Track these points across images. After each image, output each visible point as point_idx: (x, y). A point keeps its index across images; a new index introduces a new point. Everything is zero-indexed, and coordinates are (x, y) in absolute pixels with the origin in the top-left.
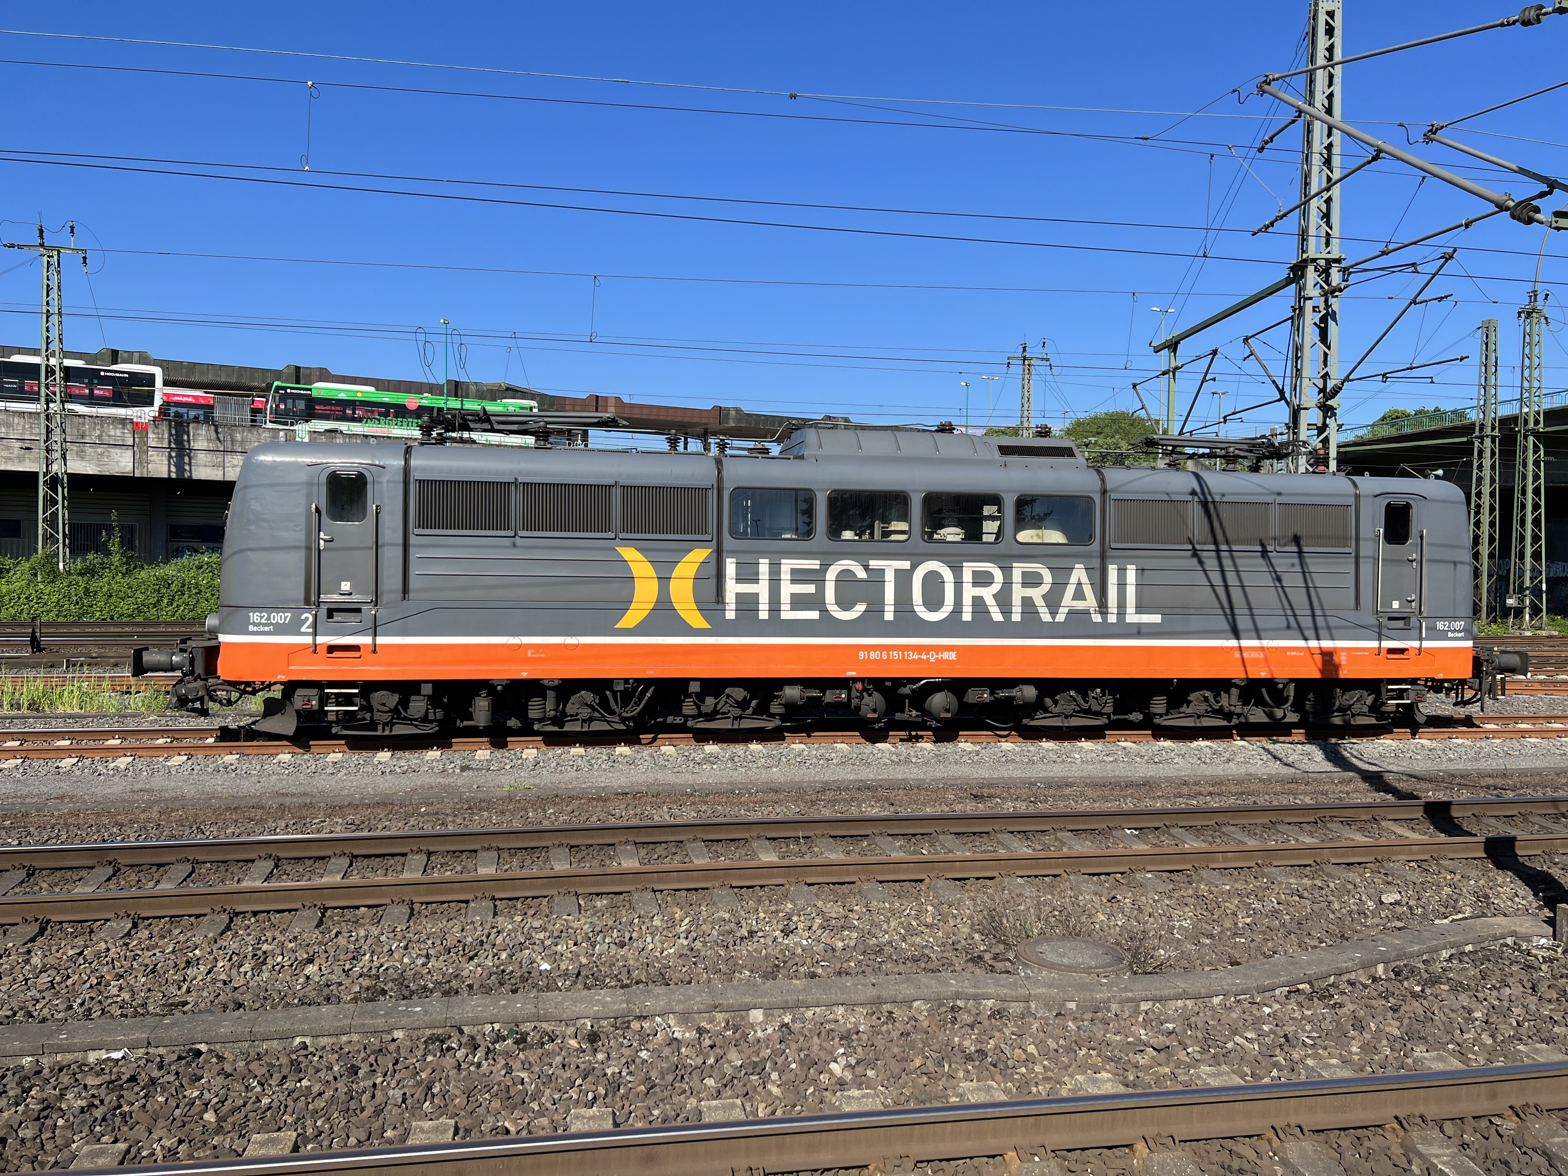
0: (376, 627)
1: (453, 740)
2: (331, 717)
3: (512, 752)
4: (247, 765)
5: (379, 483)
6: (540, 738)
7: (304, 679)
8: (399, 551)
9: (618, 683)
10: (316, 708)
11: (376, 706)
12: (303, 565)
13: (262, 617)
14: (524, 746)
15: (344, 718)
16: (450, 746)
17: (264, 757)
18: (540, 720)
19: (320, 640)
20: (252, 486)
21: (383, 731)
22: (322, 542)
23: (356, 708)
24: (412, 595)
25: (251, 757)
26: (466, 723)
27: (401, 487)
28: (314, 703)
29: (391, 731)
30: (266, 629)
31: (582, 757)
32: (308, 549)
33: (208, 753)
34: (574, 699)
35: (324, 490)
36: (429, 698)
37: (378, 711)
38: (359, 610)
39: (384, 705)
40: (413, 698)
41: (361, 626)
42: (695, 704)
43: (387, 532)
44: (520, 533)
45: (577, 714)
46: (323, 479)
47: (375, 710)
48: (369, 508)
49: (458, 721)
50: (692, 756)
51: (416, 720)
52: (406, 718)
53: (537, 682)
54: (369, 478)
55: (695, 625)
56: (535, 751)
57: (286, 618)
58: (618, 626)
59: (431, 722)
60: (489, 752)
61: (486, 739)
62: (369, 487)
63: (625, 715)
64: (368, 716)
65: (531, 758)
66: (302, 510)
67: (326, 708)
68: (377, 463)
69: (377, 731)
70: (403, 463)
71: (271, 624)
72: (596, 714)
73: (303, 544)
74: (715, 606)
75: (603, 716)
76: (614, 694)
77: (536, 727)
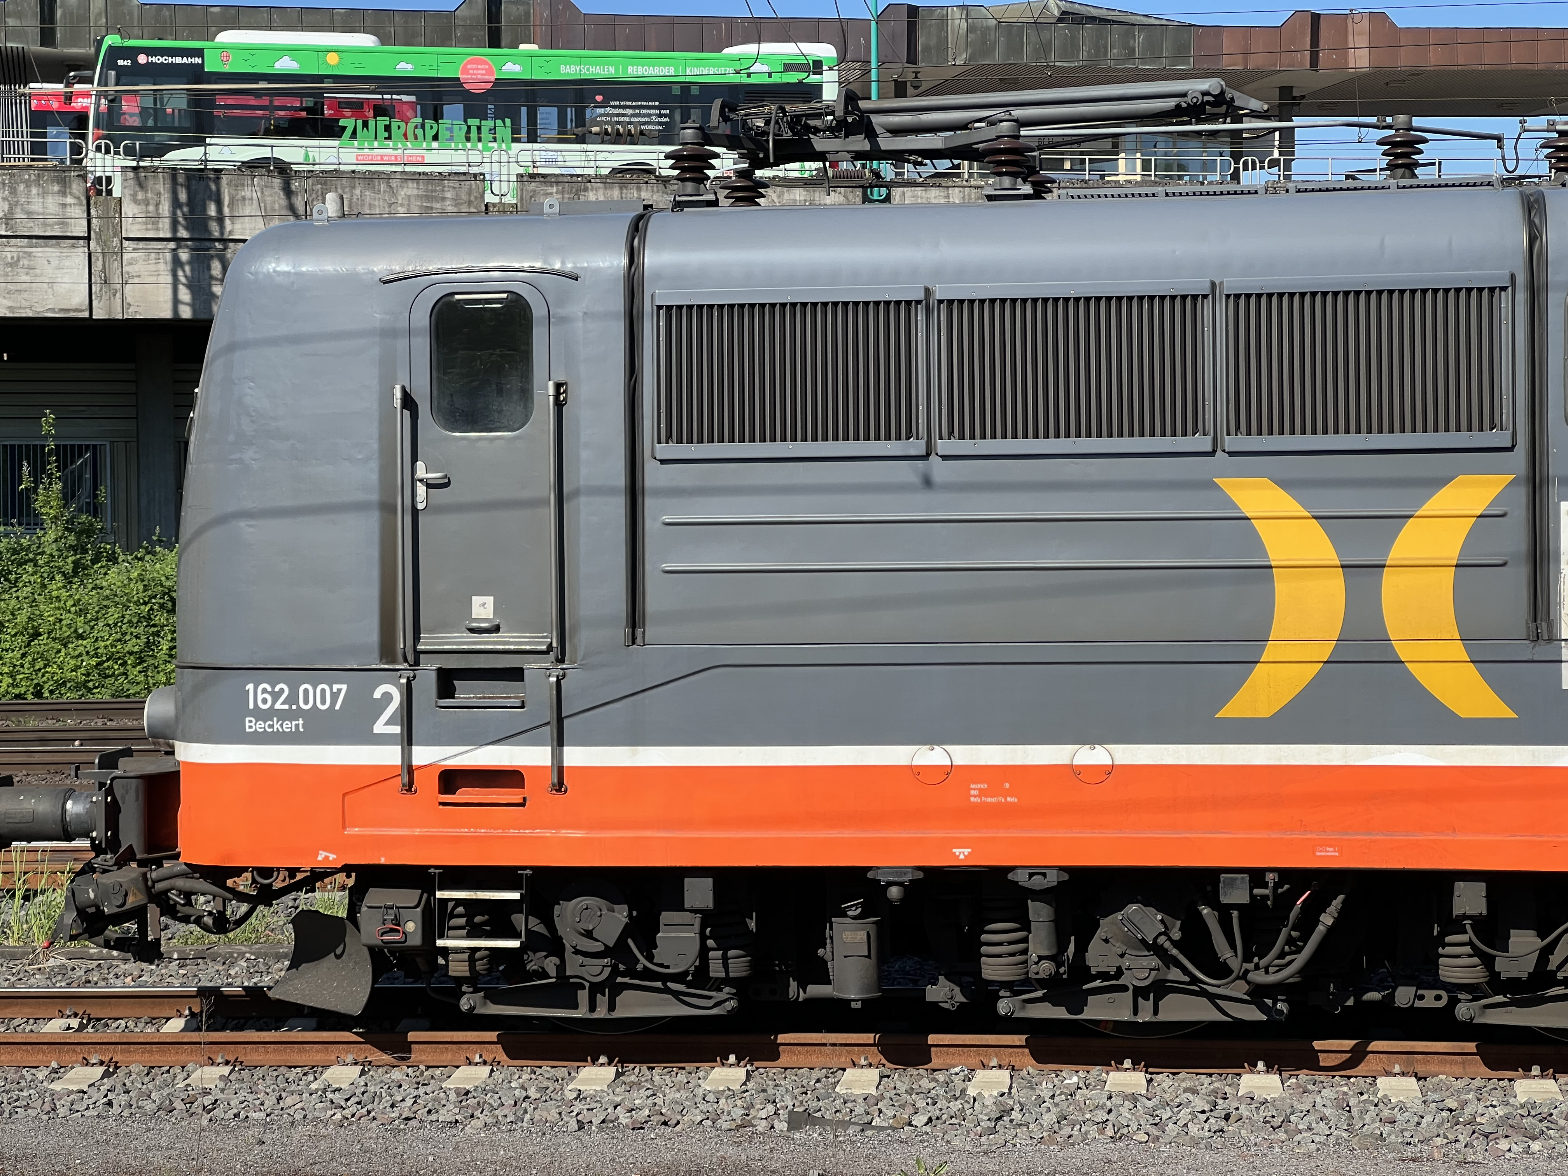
0: (560, 720)
1: (782, 1038)
2: (458, 968)
3: (941, 1077)
4: (242, 1094)
5: (564, 320)
6: (1019, 1039)
7: (383, 861)
8: (618, 506)
9: (1231, 883)
10: (416, 940)
11: (571, 939)
12: (375, 552)
13: (276, 696)
14: (974, 1061)
15: (490, 970)
16: (772, 1053)
17: (292, 1074)
18: (1015, 988)
19: (422, 755)
20: (245, 345)
21: (592, 1008)
22: (421, 489)
23: (515, 944)
24: (652, 631)
25: (259, 1072)
26: (815, 990)
27: (619, 328)
28: (410, 926)
29: (612, 1007)
30: (288, 726)
31: (1134, 1098)
32: (387, 508)
33: (156, 1058)
34: (1107, 926)
35: (423, 345)
36: (707, 917)
37: (577, 952)
38: (517, 674)
39: (589, 934)
40: (666, 917)
41: (521, 719)
42: (1477, 952)
43: (585, 454)
44: (943, 446)
45: (1119, 972)
46: (422, 318)
47: (569, 950)
48: (537, 392)
49: (793, 985)
50: (1469, 1110)
51: (679, 978)
52: (648, 974)
53: (1001, 873)
54: (538, 311)
55: (1464, 711)
56: (1005, 1074)
57: (335, 696)
58: (1228, 711)
59: (717, 985)
60: (874, 1074)
61: (868, 1038)
62: (539, 334)
63: (1258, 977)
64: (551, 964)
65: (990, 1095)
66: (370, 403)
67: (440, 943)
68: (557, 266)
69: (575, 1006)
70: (624, 261)
71: (300, 713)
72: (1175, 974)
73: (374, 497)
74: (1526, 650)
75: (1195, 980)
76: (1224, 912)
77: (1003, 1007)
